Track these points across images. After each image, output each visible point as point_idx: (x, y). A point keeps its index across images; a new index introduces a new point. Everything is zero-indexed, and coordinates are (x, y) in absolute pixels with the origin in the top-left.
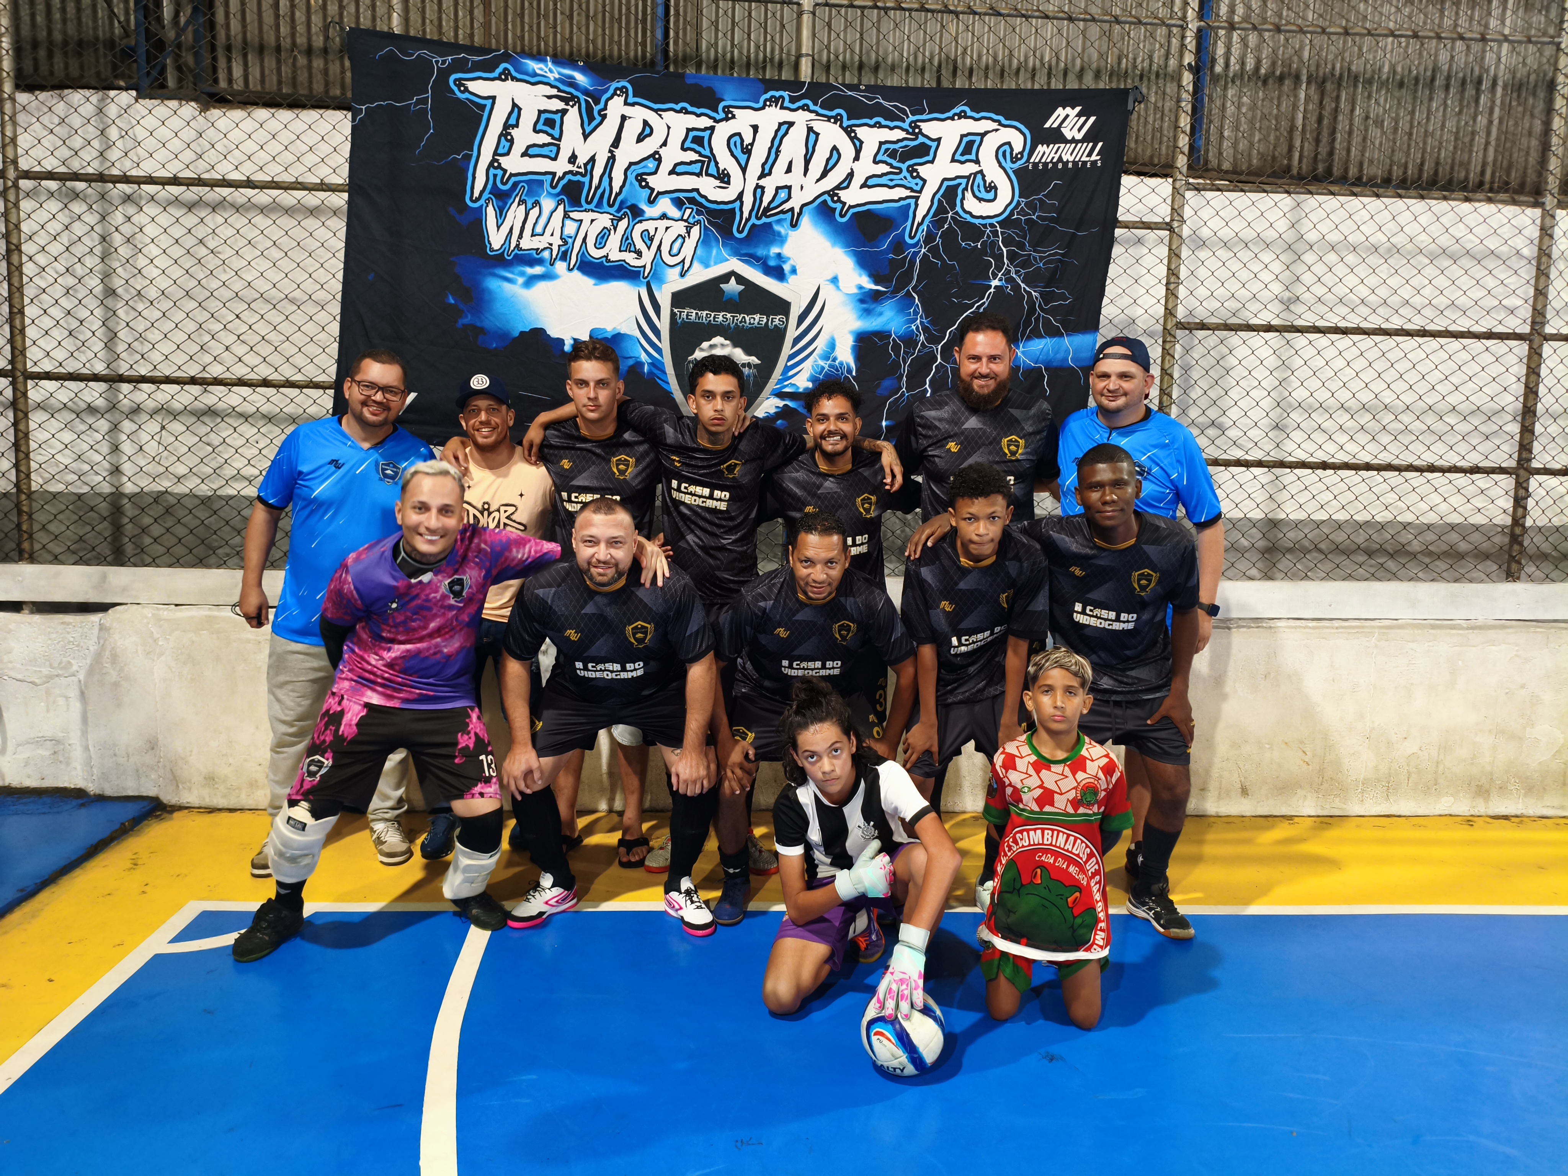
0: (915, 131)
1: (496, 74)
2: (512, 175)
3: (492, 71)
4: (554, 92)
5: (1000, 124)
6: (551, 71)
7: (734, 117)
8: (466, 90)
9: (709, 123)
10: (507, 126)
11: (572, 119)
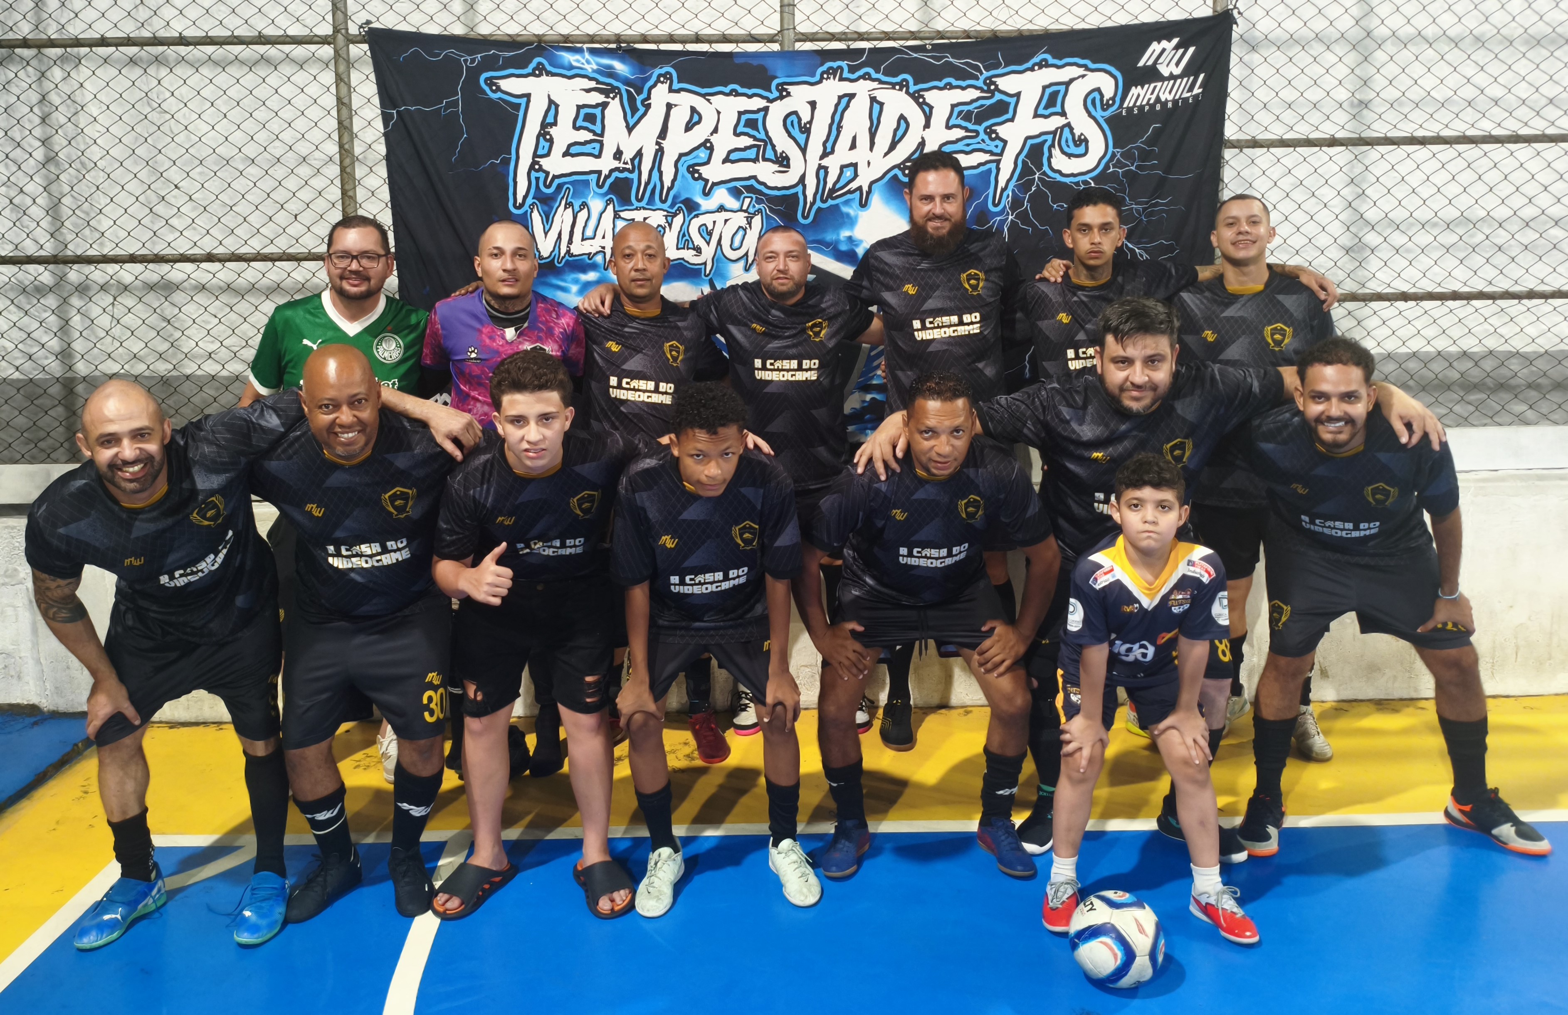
0: (990, 87)
1: (529, 70)
2: (555, 177)
3: (525, 66)
4: (593, 84)
5: (1087, 69)
6: (588, 62)
7: (789, 94)
8: (498, 89)
9: (762, 103)
10: (544, 125)
11: (614, 112)
